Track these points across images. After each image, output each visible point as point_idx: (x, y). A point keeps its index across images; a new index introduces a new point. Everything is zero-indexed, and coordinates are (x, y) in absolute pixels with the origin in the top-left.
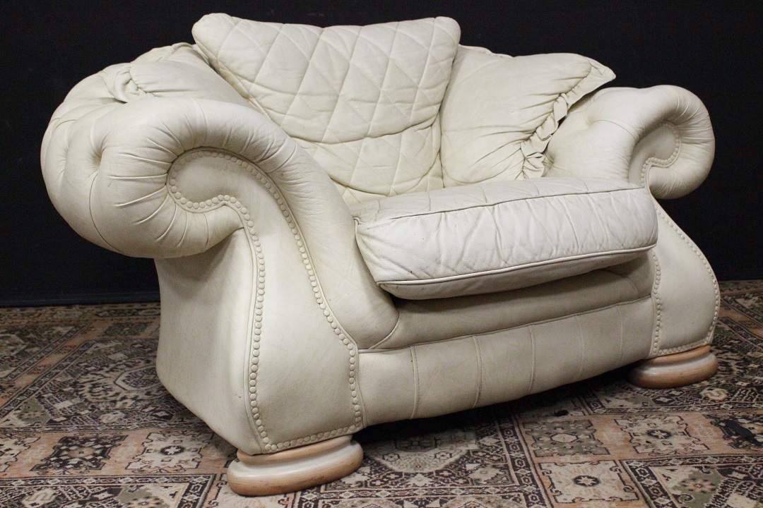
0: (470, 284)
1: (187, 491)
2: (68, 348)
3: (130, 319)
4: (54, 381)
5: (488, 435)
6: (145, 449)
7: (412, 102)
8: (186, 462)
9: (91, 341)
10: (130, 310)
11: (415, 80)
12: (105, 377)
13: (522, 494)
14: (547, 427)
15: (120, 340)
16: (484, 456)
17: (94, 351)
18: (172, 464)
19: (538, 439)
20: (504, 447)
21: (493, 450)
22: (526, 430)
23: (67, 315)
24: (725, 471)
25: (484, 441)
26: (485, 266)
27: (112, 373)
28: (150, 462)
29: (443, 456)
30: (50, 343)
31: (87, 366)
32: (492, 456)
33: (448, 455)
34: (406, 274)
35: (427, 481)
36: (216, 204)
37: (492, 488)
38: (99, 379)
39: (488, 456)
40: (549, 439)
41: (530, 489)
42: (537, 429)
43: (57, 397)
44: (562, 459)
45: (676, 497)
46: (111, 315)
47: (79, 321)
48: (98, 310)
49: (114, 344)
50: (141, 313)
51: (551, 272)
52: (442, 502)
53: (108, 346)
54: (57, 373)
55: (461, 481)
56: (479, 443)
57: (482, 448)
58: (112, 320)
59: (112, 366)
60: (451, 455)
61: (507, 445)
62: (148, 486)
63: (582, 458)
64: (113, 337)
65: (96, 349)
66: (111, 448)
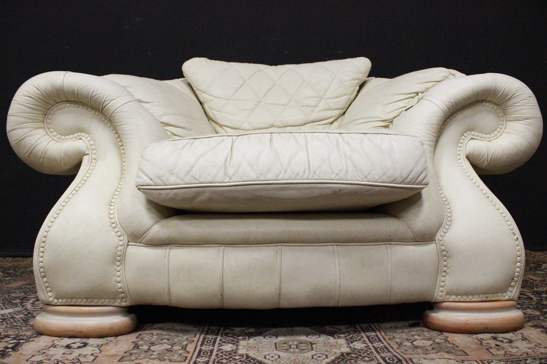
5: (356, 341)
6: (53, 344)
8: (85, 356)
14: (405, 334)
16: (357, 357)
19: (401, 344)
20: (373, 350)
21: (364, 353)
22: (389, 337)
25: (354, 345)
28: (52, 356)
29: (319, 357)
32: (364, 357)
33: (324, 356)
36: (76, 138)
39: (360, 357)
40: (411, 344)
42: (398, 336)
43: (4, 306)
56: (350, 347)
57: (354, 351)
60: (326, 356)
61: (376, 349)
66: (24, 343)
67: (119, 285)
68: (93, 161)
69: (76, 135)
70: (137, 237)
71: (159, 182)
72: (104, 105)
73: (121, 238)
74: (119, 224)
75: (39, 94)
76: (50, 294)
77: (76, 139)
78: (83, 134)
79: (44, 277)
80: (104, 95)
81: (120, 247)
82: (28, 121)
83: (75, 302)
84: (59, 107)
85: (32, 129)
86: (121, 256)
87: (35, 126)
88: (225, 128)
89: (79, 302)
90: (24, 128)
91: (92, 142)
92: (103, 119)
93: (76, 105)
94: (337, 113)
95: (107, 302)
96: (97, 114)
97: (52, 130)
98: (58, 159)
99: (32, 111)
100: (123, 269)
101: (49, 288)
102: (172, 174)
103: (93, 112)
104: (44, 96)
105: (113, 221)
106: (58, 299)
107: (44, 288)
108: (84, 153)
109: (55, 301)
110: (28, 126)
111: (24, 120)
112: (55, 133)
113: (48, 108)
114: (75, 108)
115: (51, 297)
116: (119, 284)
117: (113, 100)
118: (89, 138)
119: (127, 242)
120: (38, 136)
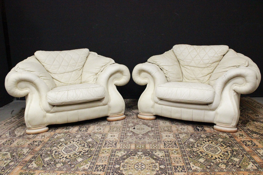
0: (62, 103)
1: (102, 136)
7: (76, 66)
11: (77, 62)
13: (157, 138)
18: (99, 131)
24: (191, 135)
26: (64, 100)
34: (51, 101)
35: (142, 135)
37: (152, 137)
41: (158, 137)
44: (165, 133)
45: (181, 139)
51: (78, 102)
52: (144, 139)
55: (147, 135)
62: (95, 135)
63: (168, 132)
70: (48, 112)
71: (54, 101)
88: (52, 74)
94: (81, 67)
95: (43, 125)
102: (57, 100)
112: (20, 89)
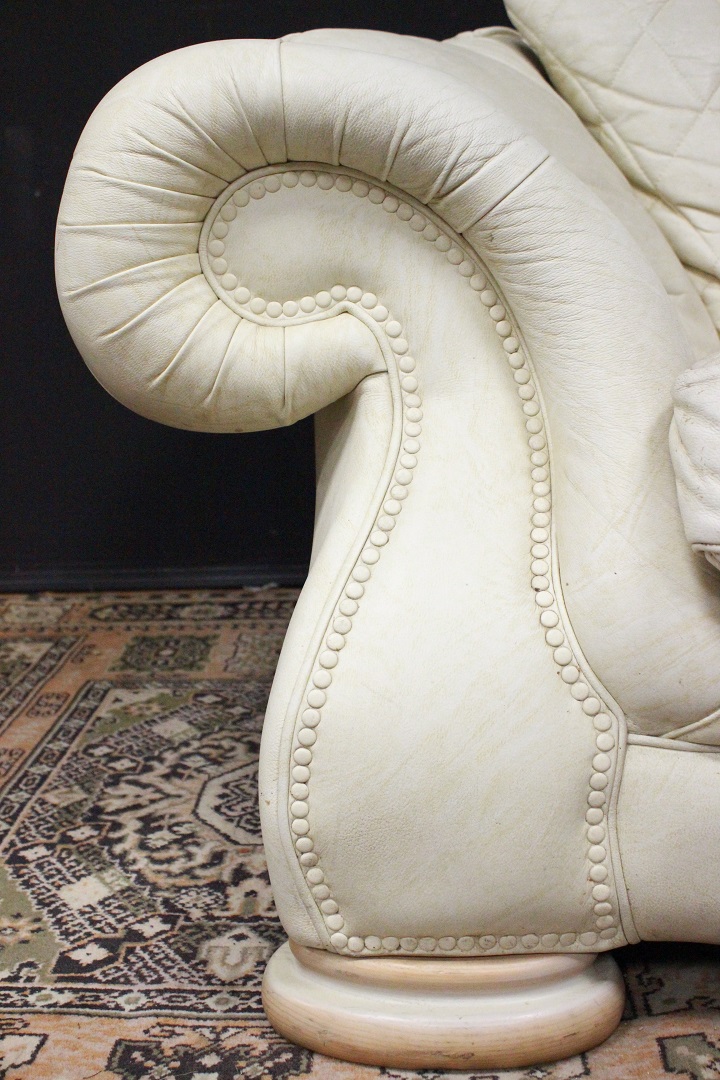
2: (53, 700)
3: (165, 628)
4: (43, 802)
9: (100, 681)
10: (159, 606)
12: (168, 796)
15: (165, 682)
17: (114, 712)
23: (31, 615)
27: (177, 781)
30: (9, 684)
31: (111, 758)
36: (326, 307)
38: (153, 801)
46: (123, 617)
47: (59, 629)
48: (94, 604)
49: (151, 692)
50: (185, 612)
53: (143, 696)
54: (44, 777)
58: (128, 628)
59: (171, 757)
64: (144, 674)
65: (118, 706)
67: (601, 890)
68: (411, 399)
69: (323, 296)
72: (452, 180)
73: (603, 720)
74: (585, 667)
75: (188, 142)
76: (333, 921)
77: (329, 312)
78: (353, 292)
79: (312, 864)
80: (452, 139)
81: (601, 756)
82: (153, 250)
83: (431, 947)
84: (255, 186)
85: (167, 283)
86: (607, 790)
87: (175, 270)
89: (446, 946)
90: (139, 281)
91: (393, 325)
92: (431, 230)
93: (322, 179)
96: (405, 210)
97: (229, 278)
98: (275, 395)
99: (164, 212)
100: (613, 833)
101: (330, 901)
103: (390, 203)
104: (208, 148)
105: (562, 654)
106: (364, 937)
107: (311, 902)
108: (370, 366)
109: (355, 943)
110: (155, 272)
111: (138, 249)
113: (214, 194)
114: (315, 189)
115: (337, 931)
116: (600, 886)
117: (488, 158)
118: (380, 309)
119: (622, 734)
120: (193, 310)
